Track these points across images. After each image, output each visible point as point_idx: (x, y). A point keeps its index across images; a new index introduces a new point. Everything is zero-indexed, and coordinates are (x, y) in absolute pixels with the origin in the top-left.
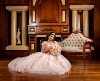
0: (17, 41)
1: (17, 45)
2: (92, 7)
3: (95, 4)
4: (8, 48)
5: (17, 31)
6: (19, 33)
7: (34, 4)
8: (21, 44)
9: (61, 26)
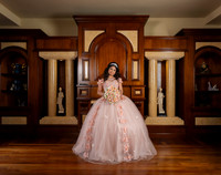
0: (58, 109)
1: (58, 115)
2: (180, 55)
3: (185, 51)
4: (44, 121)
5: (58, 91)
6: (61, 95)
7: (87, 50)
8: (64, 115)
9: (130, 87)
